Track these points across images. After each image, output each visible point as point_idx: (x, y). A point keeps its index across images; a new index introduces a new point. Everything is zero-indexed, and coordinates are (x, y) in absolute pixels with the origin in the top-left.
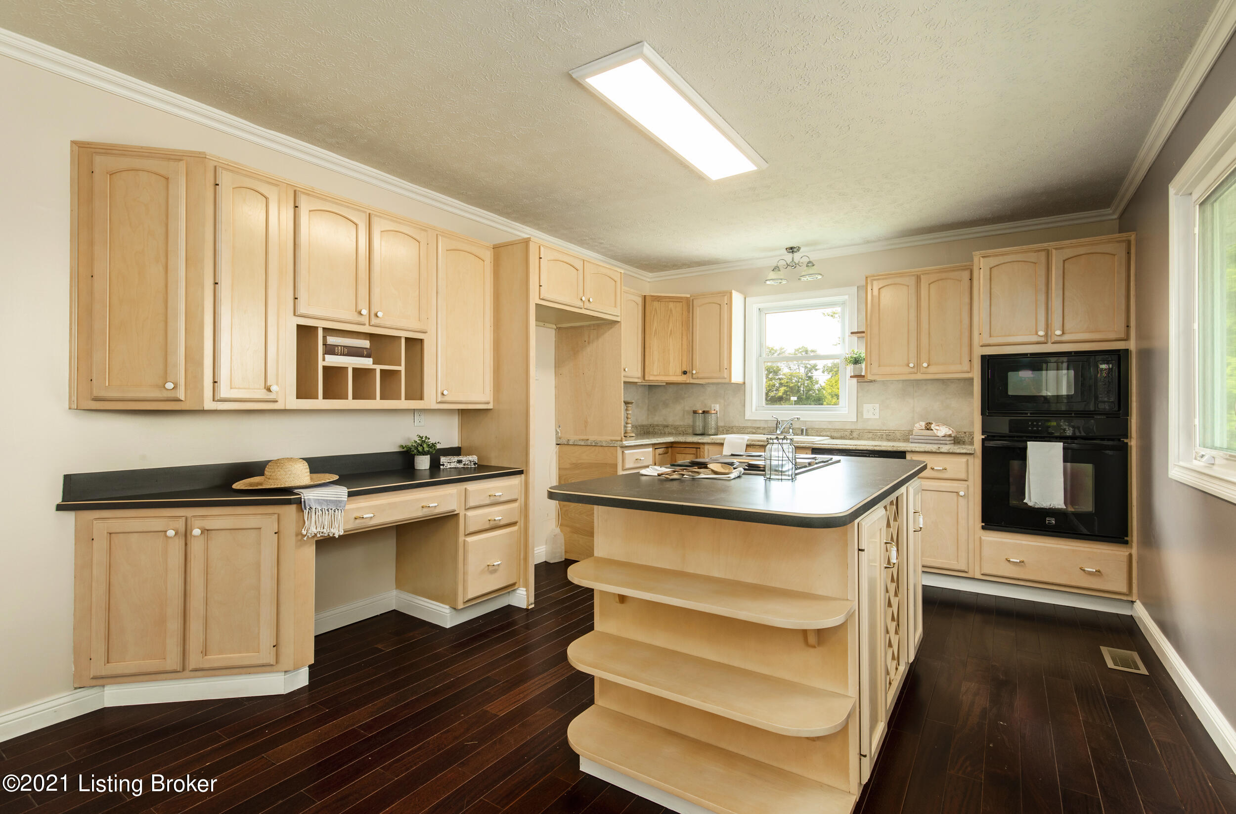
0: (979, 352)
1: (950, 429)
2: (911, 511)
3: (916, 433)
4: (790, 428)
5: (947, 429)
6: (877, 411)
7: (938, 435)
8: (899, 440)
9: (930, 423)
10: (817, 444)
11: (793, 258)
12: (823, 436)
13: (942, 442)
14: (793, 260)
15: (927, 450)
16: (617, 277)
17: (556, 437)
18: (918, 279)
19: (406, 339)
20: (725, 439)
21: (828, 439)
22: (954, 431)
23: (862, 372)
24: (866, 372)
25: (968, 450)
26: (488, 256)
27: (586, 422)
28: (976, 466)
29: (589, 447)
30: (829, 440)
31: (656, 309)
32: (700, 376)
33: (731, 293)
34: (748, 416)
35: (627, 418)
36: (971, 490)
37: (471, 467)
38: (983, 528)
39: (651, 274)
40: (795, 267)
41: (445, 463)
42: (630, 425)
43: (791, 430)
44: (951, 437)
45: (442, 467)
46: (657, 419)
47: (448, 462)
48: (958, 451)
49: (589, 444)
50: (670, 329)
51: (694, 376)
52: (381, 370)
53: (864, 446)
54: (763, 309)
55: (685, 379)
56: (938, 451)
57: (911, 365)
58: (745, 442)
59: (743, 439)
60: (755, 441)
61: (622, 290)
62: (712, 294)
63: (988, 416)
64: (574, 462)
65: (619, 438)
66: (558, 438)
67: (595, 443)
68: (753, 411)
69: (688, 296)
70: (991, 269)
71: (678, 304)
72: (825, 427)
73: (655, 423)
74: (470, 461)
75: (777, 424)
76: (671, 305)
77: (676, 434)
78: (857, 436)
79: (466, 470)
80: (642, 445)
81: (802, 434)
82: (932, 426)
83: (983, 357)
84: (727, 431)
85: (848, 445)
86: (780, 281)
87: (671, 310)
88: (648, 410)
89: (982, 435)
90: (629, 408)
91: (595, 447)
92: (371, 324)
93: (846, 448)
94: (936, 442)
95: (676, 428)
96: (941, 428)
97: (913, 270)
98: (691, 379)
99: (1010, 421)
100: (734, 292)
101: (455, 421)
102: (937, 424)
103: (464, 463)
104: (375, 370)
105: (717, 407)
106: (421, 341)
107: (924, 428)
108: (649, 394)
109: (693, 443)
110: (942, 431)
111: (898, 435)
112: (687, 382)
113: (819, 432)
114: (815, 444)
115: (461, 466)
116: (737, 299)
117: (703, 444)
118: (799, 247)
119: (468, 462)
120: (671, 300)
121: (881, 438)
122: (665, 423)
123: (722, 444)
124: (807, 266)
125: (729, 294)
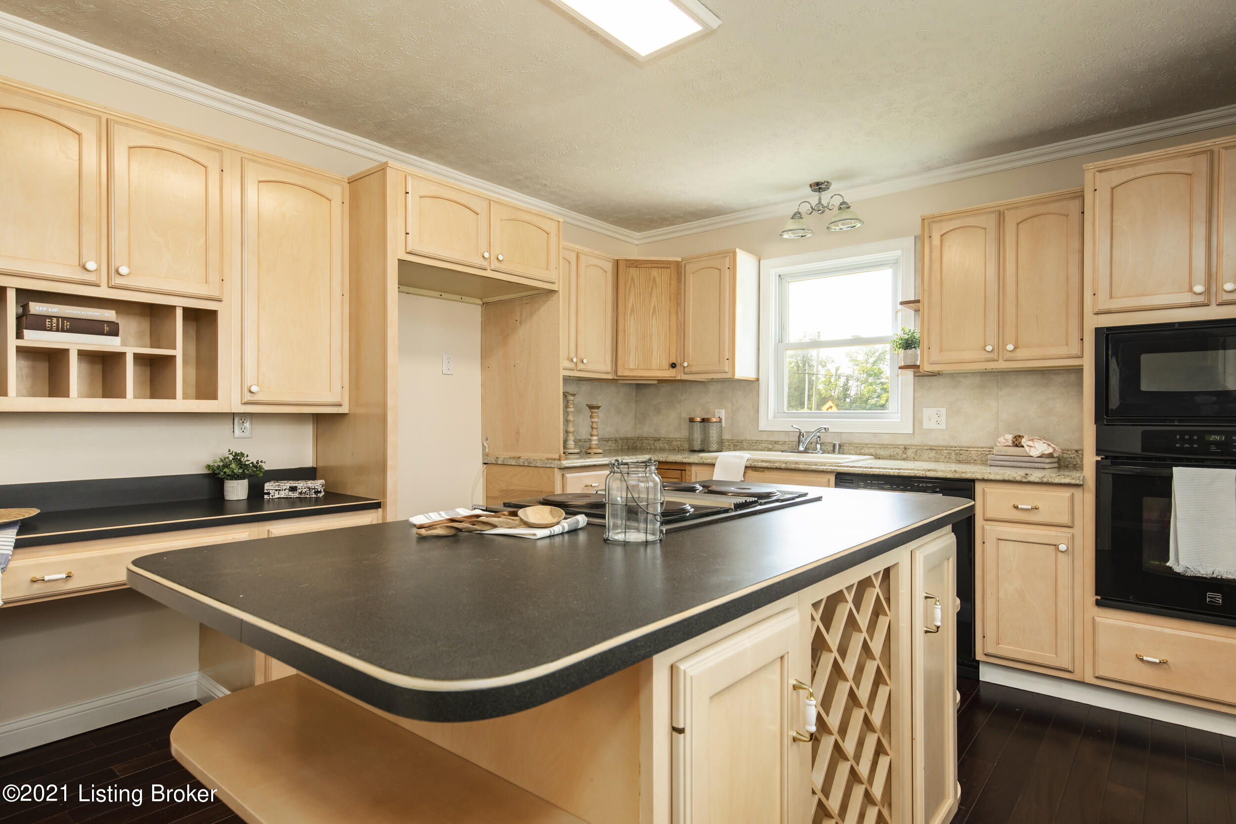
0: (1093, 322)
1: (1049, 445)
2: (920, 594)
3: (998, 451)
4: (817, 443)
5: (1045, 444)
6: (943, 418)
7: (1031, 454)
8: (975, 462)
9: (1020, 437)
10: (844, 467)
11: (820, 199)
12: (865, 455)
13: (1036, 465)
14: (820, 203)
15: (1007, 478)
16: (551, 227)
17: (483, 453)
18: (1001, 217)
19: (186, 310)
20: (717, 458)
21: (870, 459)
22: (1057, 448)
23: (917, 360)
24: (922, 360)
25: (1073, 479)
26: (338, 193)
27: (518, 433)
28: (1087, 501)
29: (521, 468)
30: (869, 462)
31: (632, 278)
32: (694, 369)
33: (734, 253)
34: (763, 425)
35: (592, 428)
36: (1078, 541)
37: (310, 498)
38: (1098, 603)
39: (637, 235)
40: (823, 212)
41: (271, 491)
42: (595, 438)
43: (819, 446)
44: (1054, 457)
45: (266, 497)
46: (647, 430)
47: (276, 490)
48: (1057, 481)
49: (521, 464)
50: (652, 306)
51: (686, 370)
52: (135, 354)
53: (911, 470)
54: (784, 275)
55: (674, 375)
56: (1025, 480)
57: (989, 348)
58: (744, 463)
59: (742, 458)
60: (757, 461)
61: (561, 247)
62: (710, 255)
63: (1106, 425)
64: (505, 488)
65: (557, 456)
66: (485, 455)
67: (528, 463)
68: (769, 418)
69: (679, 259)
70: (1113, 189)
71: (664, 271)
72: (867, 441)
73: (645, 435)
74: (309, 488)
75: (799, 437)
76: (655, 272)
77: (669, 450)
78: (913, 455)
79: (302, 500)
80: (595, 465)
81: (834, 451)
82: (1023, 440)
83: (1098, 331)
84: (734, 446)
85: (888, 469)
86: (802, 233)
87: (654, 280)
88: (636, 417)
89: (1097, 454)
90: (595, 414)
91: (528, 468)
92: (110, 286)
93: (885, 473)
94: (1028, 465)
95: (669, 441)
96: (1036, 444)
97: (992, 204)
98: (683, 375)
99: (1144, 433)
100: (738, 251)
101: (308, 430)
102: (1031, 438)
103: (300, 491)
104: (124, 354)
105: (722, 413)
106: (213, 314)
107: (1010, 443)
108: (636, 396)
109: (676, 463)
110: (1037, 448)
111: (974, 454)
112: (677, 379)
113: (859, 449)
114: (841, 466)
115: (295, 495)
116: (745, 262)
117: (690, 464)
118: (828, 182)
119: (306, 490)
120: (655, 265)
121: (948, 459)
122: (656, 436)
123: (713, 465)
124: (840, 209)
125: (731, 255)
